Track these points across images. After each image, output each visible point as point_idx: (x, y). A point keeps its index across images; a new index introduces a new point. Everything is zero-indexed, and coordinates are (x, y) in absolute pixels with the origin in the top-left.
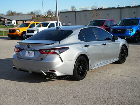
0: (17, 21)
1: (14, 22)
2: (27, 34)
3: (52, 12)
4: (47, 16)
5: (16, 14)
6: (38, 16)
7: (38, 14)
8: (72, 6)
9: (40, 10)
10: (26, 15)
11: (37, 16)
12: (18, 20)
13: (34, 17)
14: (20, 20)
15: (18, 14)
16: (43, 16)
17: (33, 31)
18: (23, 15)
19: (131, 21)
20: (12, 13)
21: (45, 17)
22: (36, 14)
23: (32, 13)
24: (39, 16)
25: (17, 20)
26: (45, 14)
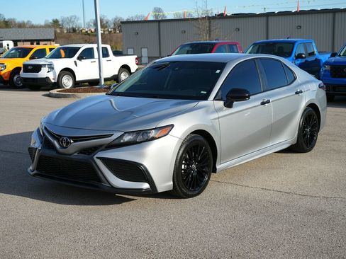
0: (15, 42)
1: (8, 45)
2: (22, 74)
3: (107, 23)
4: (93, 30)
5: (15, 24)
6: (71, 31)
7: (71, 26)
8: (155, 9)
9: (76, 17)
10: (41, 27)
11: (69, 31)
12: (20, 41)
13: (62, 32)
14: (23, 39)
15: (21, 26)
16: (83, 31)
17: (37, 68)
18: (33, 27)
19: (277, 46)
20: (7, 22)
21: (89, 34)
22: (67, 26)
23: (56, 22)
24: (74, 30)
25: (18, 39)
26: (89, 25)
